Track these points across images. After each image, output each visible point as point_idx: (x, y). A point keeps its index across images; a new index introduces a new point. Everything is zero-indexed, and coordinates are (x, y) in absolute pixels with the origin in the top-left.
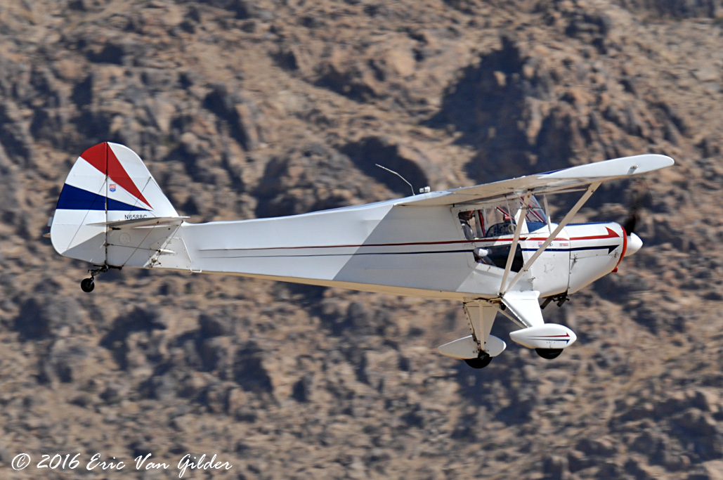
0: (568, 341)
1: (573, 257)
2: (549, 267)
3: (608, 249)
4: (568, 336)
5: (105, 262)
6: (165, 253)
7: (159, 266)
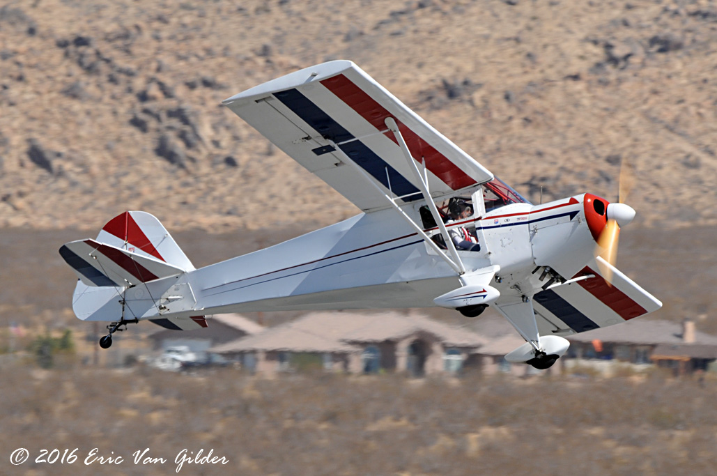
0: (484, 296)
1: (532, 229)
2: (506, 242)
3: (569, 216)
4: (484, 291)
5: (122, 318)
6: (173, 300)
7: (168, 312)
